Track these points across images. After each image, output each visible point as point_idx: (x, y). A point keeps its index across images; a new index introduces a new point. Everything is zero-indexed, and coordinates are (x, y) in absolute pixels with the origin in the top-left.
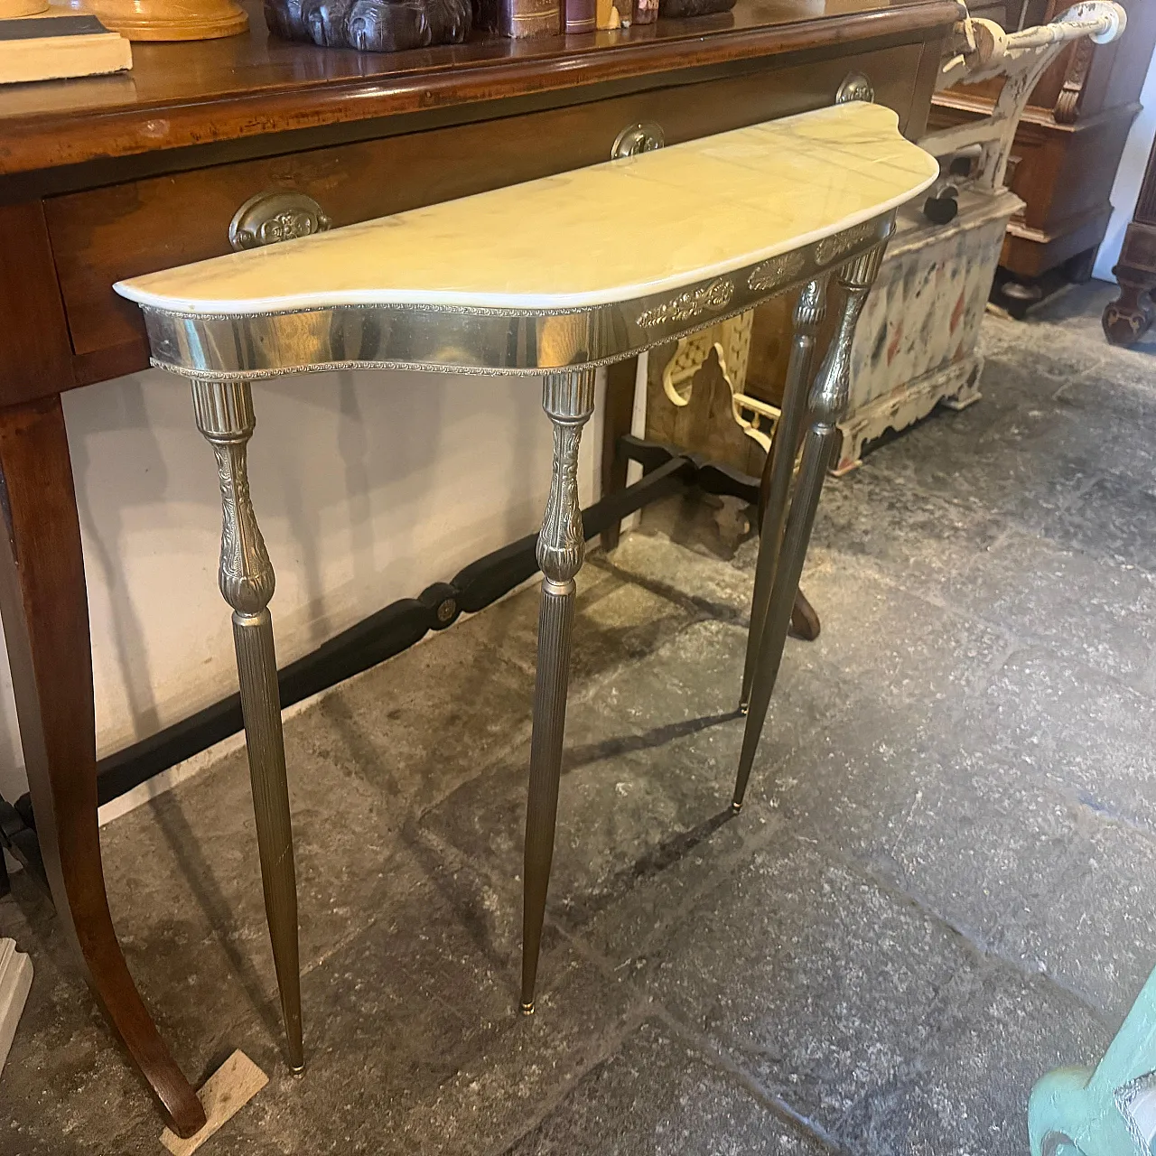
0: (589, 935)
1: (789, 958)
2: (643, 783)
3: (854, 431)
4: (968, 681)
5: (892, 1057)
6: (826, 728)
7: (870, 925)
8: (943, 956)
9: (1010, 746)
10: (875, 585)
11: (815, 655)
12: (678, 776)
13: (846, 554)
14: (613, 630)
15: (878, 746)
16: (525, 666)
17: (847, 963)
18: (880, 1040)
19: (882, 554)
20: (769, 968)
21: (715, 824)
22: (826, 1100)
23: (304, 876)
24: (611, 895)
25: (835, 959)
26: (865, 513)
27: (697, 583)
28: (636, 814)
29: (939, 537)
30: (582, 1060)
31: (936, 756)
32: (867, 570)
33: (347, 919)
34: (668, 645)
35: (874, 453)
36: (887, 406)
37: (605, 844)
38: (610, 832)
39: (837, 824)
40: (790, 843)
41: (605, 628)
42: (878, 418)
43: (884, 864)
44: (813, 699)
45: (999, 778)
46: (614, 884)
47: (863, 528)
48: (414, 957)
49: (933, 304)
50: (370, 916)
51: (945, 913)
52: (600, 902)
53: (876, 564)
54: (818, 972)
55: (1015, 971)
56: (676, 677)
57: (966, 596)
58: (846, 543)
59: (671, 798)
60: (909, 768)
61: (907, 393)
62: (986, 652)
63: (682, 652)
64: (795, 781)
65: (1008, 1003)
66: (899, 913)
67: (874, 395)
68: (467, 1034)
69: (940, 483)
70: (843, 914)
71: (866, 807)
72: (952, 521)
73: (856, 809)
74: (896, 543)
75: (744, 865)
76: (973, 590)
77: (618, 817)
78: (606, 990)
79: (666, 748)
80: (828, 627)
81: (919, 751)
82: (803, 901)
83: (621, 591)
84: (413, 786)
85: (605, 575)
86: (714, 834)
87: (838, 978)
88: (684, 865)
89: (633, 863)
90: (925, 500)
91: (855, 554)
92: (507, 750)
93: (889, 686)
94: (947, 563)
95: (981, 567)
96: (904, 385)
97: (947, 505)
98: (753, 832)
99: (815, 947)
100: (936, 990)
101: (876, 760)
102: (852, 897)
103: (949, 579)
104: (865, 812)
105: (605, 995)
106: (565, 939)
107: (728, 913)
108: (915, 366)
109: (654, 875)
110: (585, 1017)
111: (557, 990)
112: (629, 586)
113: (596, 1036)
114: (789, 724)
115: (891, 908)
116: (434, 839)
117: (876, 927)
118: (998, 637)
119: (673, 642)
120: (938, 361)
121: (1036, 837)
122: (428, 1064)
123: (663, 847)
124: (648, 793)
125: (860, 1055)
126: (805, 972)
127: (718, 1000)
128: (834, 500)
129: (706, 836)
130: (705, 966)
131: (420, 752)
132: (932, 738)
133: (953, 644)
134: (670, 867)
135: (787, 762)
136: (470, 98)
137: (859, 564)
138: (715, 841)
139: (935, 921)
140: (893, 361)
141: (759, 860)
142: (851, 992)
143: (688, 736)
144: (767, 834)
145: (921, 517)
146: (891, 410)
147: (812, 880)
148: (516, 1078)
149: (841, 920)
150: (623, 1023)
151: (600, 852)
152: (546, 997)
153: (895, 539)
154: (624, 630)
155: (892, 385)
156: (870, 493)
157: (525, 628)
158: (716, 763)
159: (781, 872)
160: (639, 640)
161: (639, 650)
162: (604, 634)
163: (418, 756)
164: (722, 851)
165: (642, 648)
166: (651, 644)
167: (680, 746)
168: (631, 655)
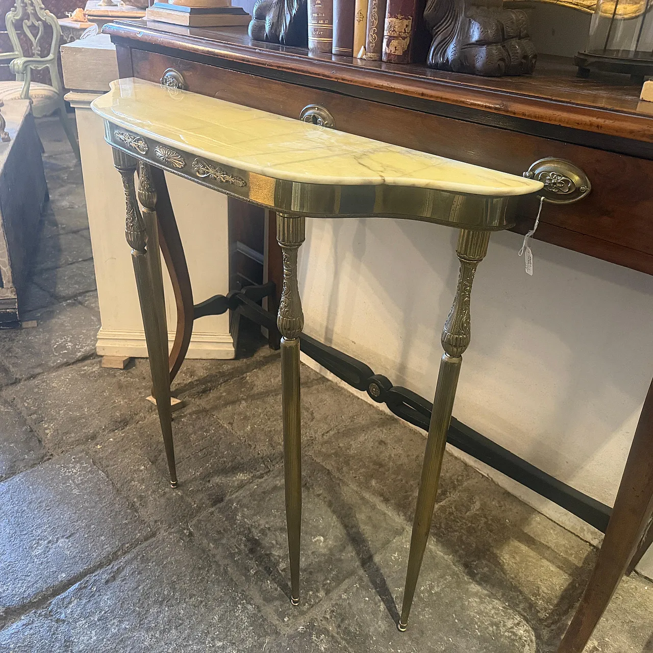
2: (323, 551)
12: (329, 572)
14: (495, 556)
17: (157, 638)
20: (166, 593)
22: (76, 601)
24: (235, 524)
33: (244, 430)
46: (242, 526)
48: (216, 450)
63: (477, 600)
64: (322, 648)
78: (176, 517)
83: (553, 569)
84: (326, 450)
85: (576, 561)
86: (275, 584)
87: (148, 630)
88: (252, 563)
89: (257, 538)
92: (356, 489)
98: (276, 611)
99: (175, 622)
105: (173, 516)
109: (245, 546)
110: (163, 507)
111: (182, 498)
113: (152, 511)
123: (269, 555)
124: (314, 552)
129: (274, 579)
131: (352, 452)
134: (251, 556)
138: (269, 585)
141: (249, 607)
143: (371, 585)
144: (273, 618)
147: (227, 636)
148: (141, 481)
150: (155, 521)
151: (267, 523)
152: (179, 493)
157: (485, 505)
158: (344, 599)
159: (237, 618)
160: (488, 573)
161: (475, 572)
162: (489, 550)
163: (348, 451)
164: (261, 588)
165: (478, 574)
166: (486, 582)
167: (361, 579)
168: (466, 565)
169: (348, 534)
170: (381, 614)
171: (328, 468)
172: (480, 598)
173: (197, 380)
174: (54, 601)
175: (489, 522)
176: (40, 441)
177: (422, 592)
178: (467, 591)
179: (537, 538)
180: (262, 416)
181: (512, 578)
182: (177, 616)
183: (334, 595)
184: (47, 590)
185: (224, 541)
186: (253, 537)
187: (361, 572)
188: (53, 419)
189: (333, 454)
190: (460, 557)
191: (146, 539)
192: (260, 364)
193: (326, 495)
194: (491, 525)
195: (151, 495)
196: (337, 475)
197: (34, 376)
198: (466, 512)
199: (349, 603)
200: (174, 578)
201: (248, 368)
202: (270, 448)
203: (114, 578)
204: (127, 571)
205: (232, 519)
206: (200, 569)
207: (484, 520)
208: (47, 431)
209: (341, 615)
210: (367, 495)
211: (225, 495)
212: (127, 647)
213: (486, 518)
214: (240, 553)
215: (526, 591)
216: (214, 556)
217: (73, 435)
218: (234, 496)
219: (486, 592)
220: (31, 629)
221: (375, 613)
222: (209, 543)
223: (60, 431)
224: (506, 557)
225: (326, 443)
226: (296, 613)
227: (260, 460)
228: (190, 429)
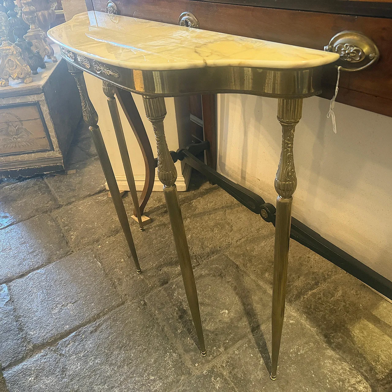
2: (227, 320)
12: (229, 335)
17: (115, 371)
20: (124, 342)
22: (72, 343)
28: (209, 314)
46: (177, 300)
56: (305, 353)
59: (216, 329)
63: (330, 362)
64: (217, 387)
75: (173, 348)
77: (209, 308)
78: (138, 293)
84: (237, 251)
86: (193, 341)
87: (111, 365)
88: (180, 326)
92: (254, 279)
98: (191, 359)
99: (127, 361)
109: (177, 313)
111: (143, 280)
124: (220, 321)
129: (192, 337)
134: (180, 321)
141: (174, 355)
147: (157, 373)
152: (141, 278)
158: (236, 354)
159: (165, 361)
160: (341, 343)
161: (332, 341)
162: (344, 326)
163: (252, 252)
164: (184, 342)
165: (333, 343)
166: (339, 349)
167: (249, 341)
168: (326, 336)
169: (245, 309)
170: (260, 366)
171: (237, 263)
172: (333, 360)
173: (162, 205)
174: (60, 342)
175: (347, 306)
176: (67, 243)
177: (291, 353)
178: (323, 355)
179: (382, 319)
180: (199, 228)
181: (359, 348)
182: (129, 358)
183: (230, 351)
184: (57, 336)
185: (164, 310)
186: (183, 308)
187: (251, 336)
188: (76, 229)
189: (242, 254)
190: (322, 329)
191: (118, 306)
192: (202, 195)
193: (233, 282)
194: (348, 307)
195: (125, 278)
196: (242, 268)
197: (70, 203)
198: (331, 298)
199: (239, 357)
200: (131, 332)
201: (195, 197)
202: (201, 249)
203: (96, 330)
204: (104, 326)
205: (171, 295)
206: (147, 327)
207: (343, 304)
208: (72, 237)
209: (233, 365)
210: (261, 283)
211: (169, 279)
212: (97, 374)
213: (345, 303)
214: (172, 318)
215: (369, 358)
216: (157, 319)
217: (86, 239)
218: (175, 280)
219: (338, 356)
220: (45, 358)
221: (256, 365)
222: (155, 311)
223: (79, 237)
224: (356, 332)
225: (238, 247)
226: (204, 361)
227: (194, 257)
228: (154, 237)
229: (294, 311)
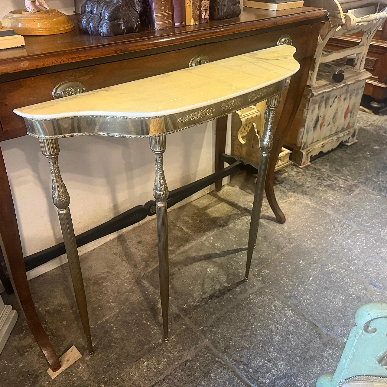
0: (190, 318)
1: (256, 331)
2: (216, 269)
3: (307, 153)
4: (335, 240)
5: (286, 367)
6: (282, 254)
7: (286, 322)
8: (310, 334)
9: (347, 263)
10: (308, 206)
11: (282, 229)
12: (228, 268)
13: (300, 195)
14: (215, 218)
15: (299, 261)
16: (184, 228)
17: (276, 334)
18: (282, 361)
19: (312, 195)
20: (249, 333)
21: (238, 284)
23: (103, 292)
24: (200, 305)
25: (272, 332)
26: (309, 181)
27: (246, 203)
28: (212, 279)
29: (334, 190)
30: (182, 358)
31: (320, 266)
32: (306, 200)
33: (114, 307)
34: (233, 223)
35: (316, 160)
36: (320, 144)
37: (201, 289)
38: (203, 285)
39: (281, 287)
40: (263, 292)
41: (212, 217)
42: (317, 149)
43: (295, 301)
44: (279, 244)
45: (341, 274)
46: (201, 302)
47: (307, 186)
48: (133, 321)
49: (337, 109)
50: (122, 307)
51: (313, 319)
52: (196, 307)
53: (310, 198)
54: (265, 336)
55: (335, 341)
56: (234, 234)
57: (340, 210)
58: (300, 191)
59: (225, 275)
60: (309, 269)
61: (328, 140)
62: (344, 230)
63: (237, 226)
64: (268, 271)
65: (330, 352)
66: (297, 318)
67: (315, 140)
68: (146, 347)
69: (338, 171)
70: (277, 317)
71: (292, 281)
72: (339, 184)
73: (288, 282)
74: (318, 191)
75: (246, 299)
76: (343, 209)
77: (206, 280)
78: (193, 336)
79: (226, 258)
80: (289, 219)
81: (313, 264)
82: (264, 312)
83: (220, 205)
84: (141, 266)
85: (215, 199)
86: (237, 287)
87: (272, 338)
88: (226, 297)
89: (209, 295)
90: (331, 177)
91: (303, 195)
92: (174, 255)
93: (307, 241)
94: (335, 199)
95: (347, 201)
96: (327, 137)
97: (339, 179)
98: (251, 288)
99: (265, 327)
100: (305, 346)
101: (298, 266)
102: (282, 311)
103: (335, 205)
104: (291, 283)
105: (192, 338)
106: (182, 318)
107: (238, 314)
108: (331, 131)
109: (215, 300)
110: (185, 345)
111: (177, 335)
112: (223, 203)
113: (187, 351)
114: (269, 252)
115: (294, 316)
116: (146, 283)
117: (288, 322)
118: (349, 225)
119: (234, 223)
120: (340, 129)
121: (351, 295)
122: (132, 355)
123: (219, 290)
124: (217, 272)
125: (275, 365)
126: (261, 336)
127: (230, 343)
128: (299, 176)
129: (234, 288)
130: (227, 331)
131: (146, 255)
132: (319, 259)
133: (333, 227)
134: (221, 297)
135: (267, 265)
136: (133, 50)
137: (304, 198)
138: (237, 290)
139: (309, 321)
140: (322, 129)
141: (251, 297)
142: (275, 344)
143: (234, 254)
144: (256, 289)
145: (329, 183)
146: (322, 146)
147: (268, 305)
148: (159, 362)
149: (276, 319)
150: (197, 347)
151: (198, 291)
152: (173, 337)
153: (318, 190)
154: (218, 218)
155: (322, 137)
156: (312, 174)
157: (186, 216)
159: (258, 302)
160: (223, 221)
161: (222, 224)
164: (239, 293)
166: (227, 223)
167: (231, 257)
169: (205, 260)
175: (196, 216)
178: (233, 228)
179: (205, 206)
181: (225, 216)
189: (146, 263)
190: (215, 227)
193: (179, 266)
194: (198, 216)
195: (173, 353)
198: (190, 222)
210: (178, 252)
213: (194, 216)
214: (220, 302)
215: (230, 214)
216: (222, 314)
222: (212, 318)
229: (202, 238)
